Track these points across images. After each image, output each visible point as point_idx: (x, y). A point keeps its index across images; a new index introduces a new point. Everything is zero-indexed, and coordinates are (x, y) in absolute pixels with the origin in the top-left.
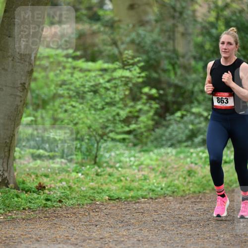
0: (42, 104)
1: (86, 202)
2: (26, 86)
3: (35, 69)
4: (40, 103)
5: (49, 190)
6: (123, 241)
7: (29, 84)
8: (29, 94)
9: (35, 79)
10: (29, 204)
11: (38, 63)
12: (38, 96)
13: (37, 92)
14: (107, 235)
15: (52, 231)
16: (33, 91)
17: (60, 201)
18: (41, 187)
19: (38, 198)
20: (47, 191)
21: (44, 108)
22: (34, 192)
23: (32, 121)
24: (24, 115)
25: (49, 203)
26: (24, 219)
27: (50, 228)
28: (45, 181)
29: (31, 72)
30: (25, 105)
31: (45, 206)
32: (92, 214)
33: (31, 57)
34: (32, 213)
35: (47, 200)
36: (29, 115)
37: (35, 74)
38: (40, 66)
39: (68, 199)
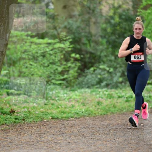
0: (13, 63)
1: (38, 120)
2: (4, 53)
3: (9, 43)
4: (12, 62)
5: (17, 113)
6: (60, 143)
7: (6, 52)
8: (5, 58)
9: (9, 49)
10: (5, 121)
11: (10, 39)
12: (10, 59)
13: (10, 56)
14: (51, 139)
15: (19, 137)
16: (8, 56)
17: (24, 120)
18: (12, 112)
19: (10, 118)
20: (16, 114)
21: (14, 66)
22: (8, 114)
23: (7, 73)
24: (3, 70)
25: (17, 121)
26: (2, 130)
27: (18, 135)
28: (15, 108)
29: (6, 45)
30: (3, 64)
31: (15, 122)
32: (42, 127)
33: (6, 36)
34: (7, 127)
35: (16, 119)
36: (5, 70)
37: (9, 46)
38: (11, 41)
39: (28, 118)
